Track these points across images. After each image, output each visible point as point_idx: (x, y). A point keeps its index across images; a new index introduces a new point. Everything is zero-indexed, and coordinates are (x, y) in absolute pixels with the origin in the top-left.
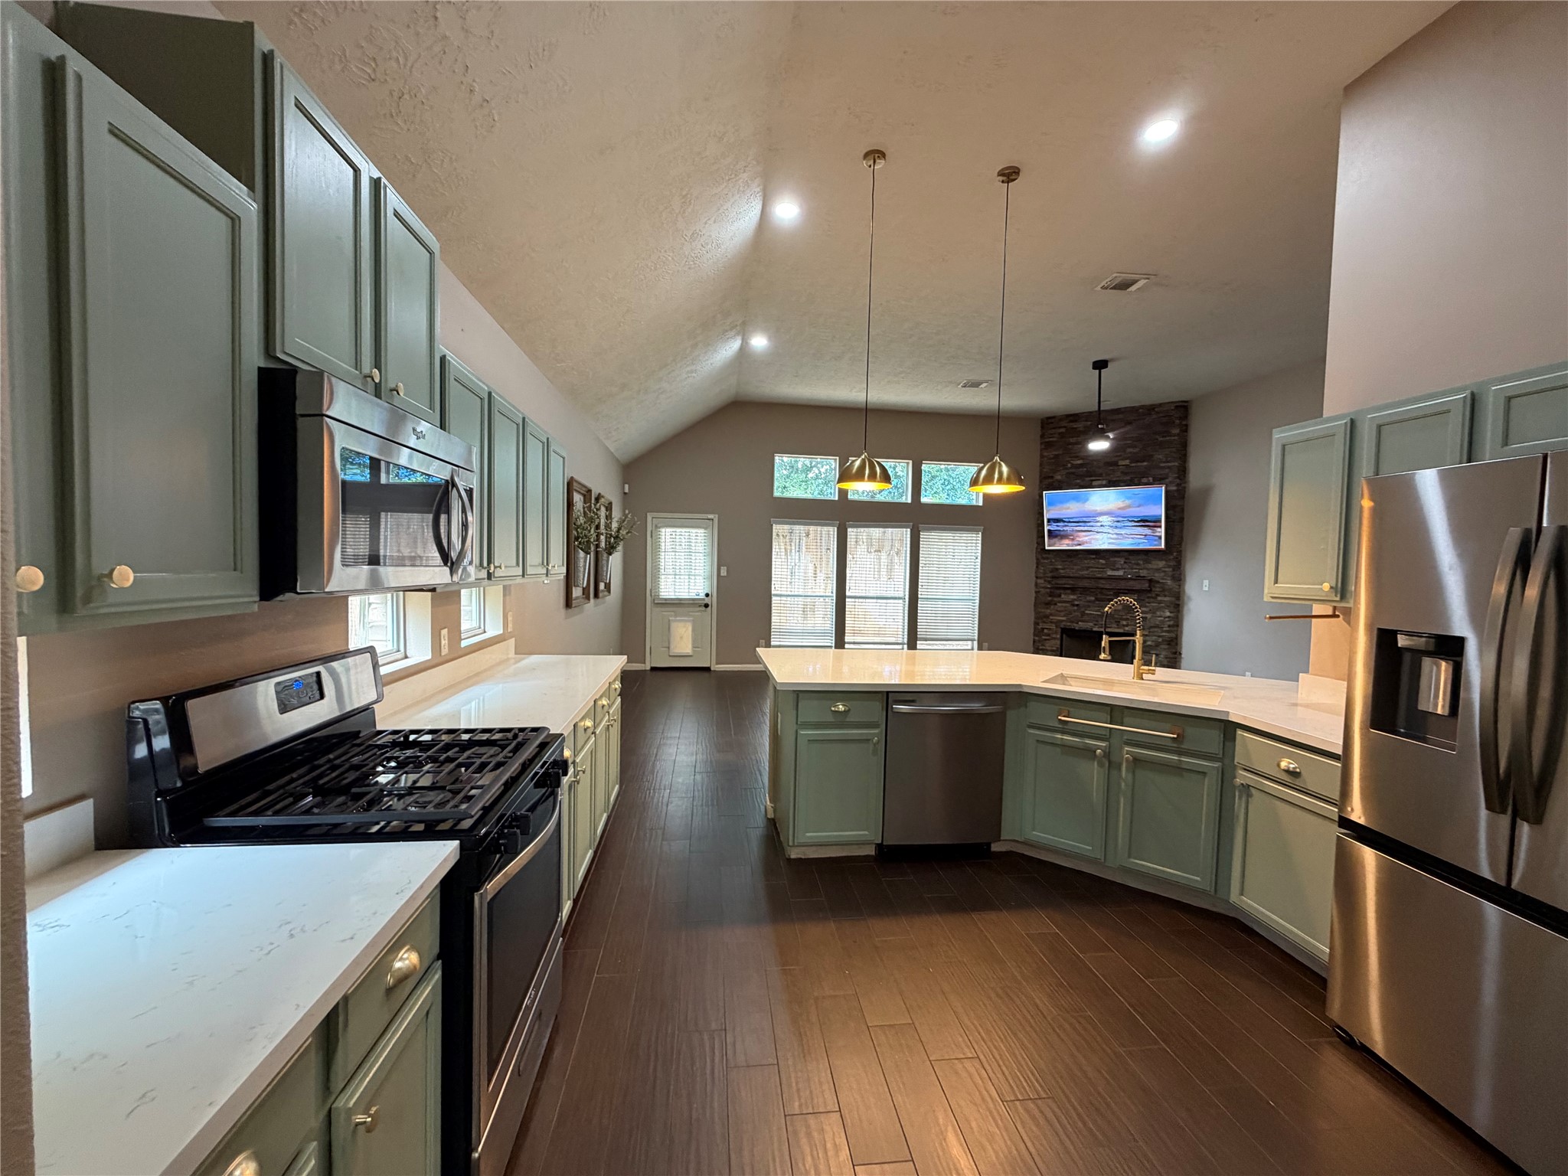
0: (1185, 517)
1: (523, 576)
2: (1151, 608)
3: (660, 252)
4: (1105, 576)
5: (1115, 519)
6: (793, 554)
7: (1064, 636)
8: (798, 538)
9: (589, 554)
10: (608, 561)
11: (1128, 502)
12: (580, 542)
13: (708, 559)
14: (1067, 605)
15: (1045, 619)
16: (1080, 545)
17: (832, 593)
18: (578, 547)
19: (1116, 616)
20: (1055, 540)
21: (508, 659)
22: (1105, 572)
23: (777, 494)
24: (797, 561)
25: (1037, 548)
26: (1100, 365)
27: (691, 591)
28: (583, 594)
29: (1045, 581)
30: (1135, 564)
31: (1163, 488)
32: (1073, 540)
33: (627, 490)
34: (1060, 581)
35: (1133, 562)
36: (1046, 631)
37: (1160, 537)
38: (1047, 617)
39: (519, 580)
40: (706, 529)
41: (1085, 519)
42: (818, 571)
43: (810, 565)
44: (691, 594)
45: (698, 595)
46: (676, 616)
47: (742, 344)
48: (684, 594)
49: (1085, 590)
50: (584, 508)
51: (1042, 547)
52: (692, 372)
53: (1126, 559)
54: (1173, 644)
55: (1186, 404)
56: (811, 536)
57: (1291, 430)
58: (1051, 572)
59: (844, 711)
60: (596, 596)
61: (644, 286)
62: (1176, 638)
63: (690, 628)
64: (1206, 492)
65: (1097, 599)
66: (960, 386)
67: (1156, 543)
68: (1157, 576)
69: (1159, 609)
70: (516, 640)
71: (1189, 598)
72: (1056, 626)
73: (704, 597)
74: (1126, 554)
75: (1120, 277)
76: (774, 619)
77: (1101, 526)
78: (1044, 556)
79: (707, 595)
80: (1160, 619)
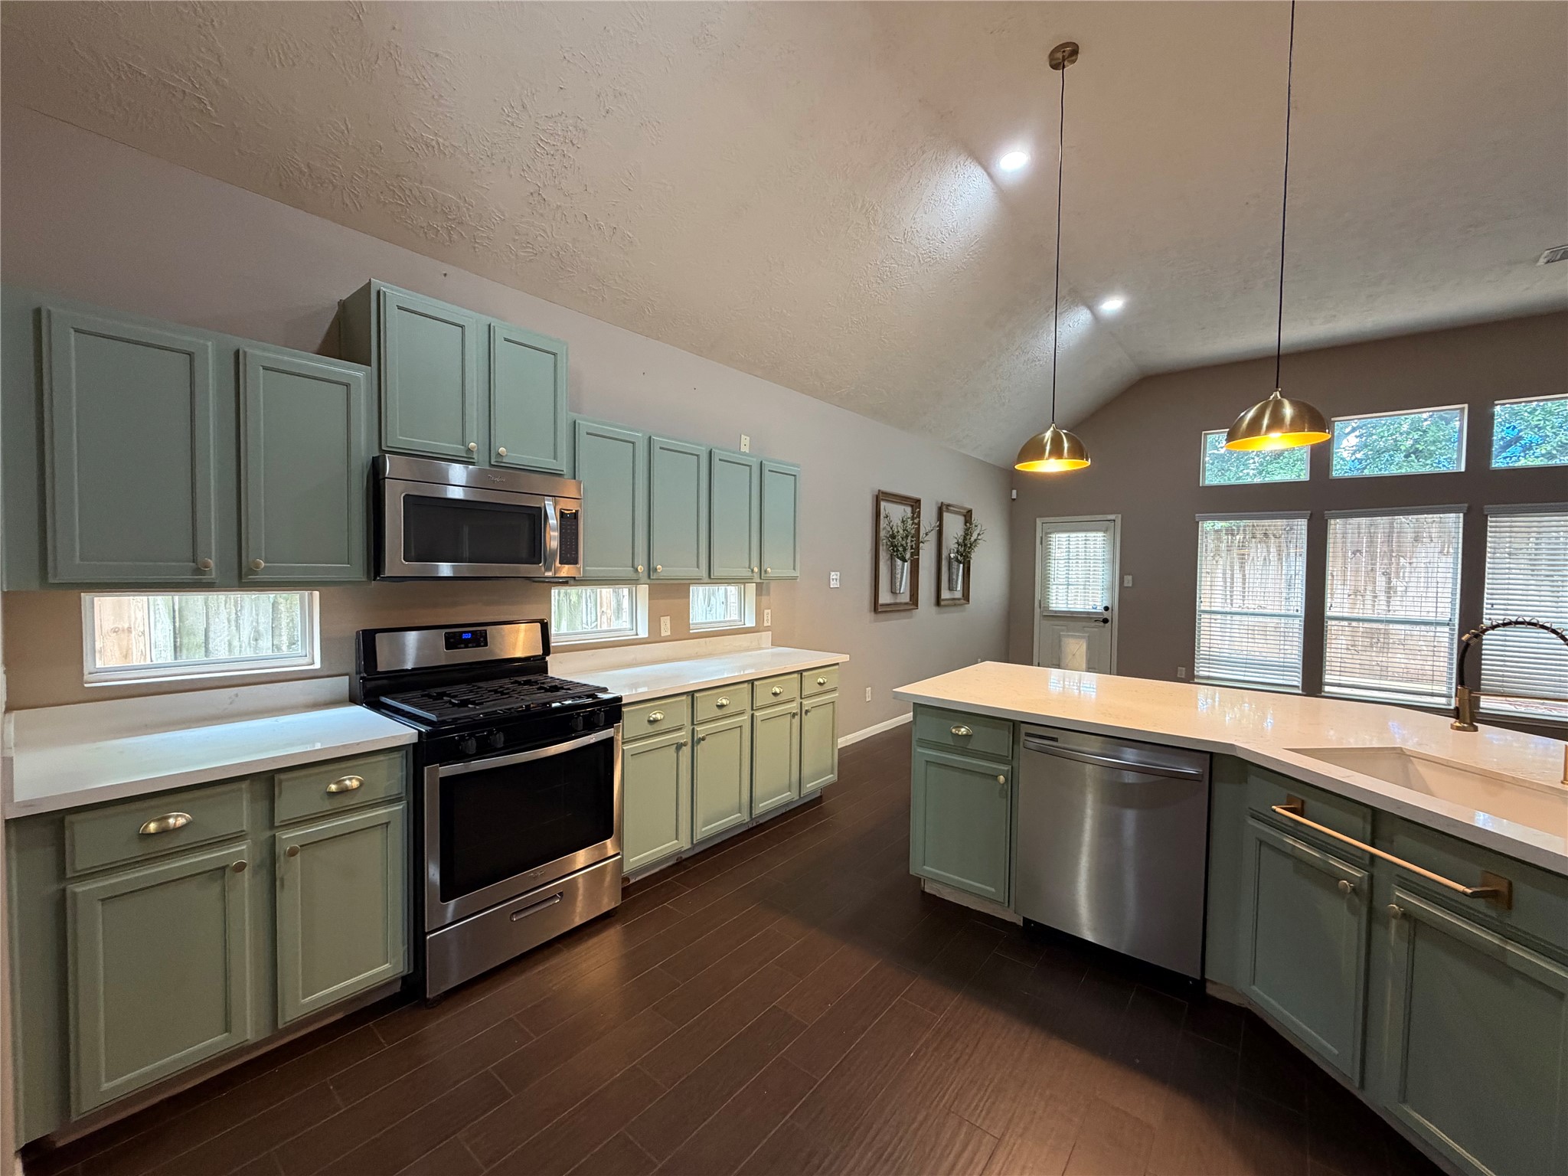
10: (958, 569)
13: (1107, 567)
18: (894, 555)
21: (759, 648)
23: (1202, 482)
27: (1086, 603)
28: (911, 601)
33: (1014, 496)
40: (1105, 531)
44: (1086, 607)
45: (1096, 609)
46: (1068, 631)
48: (1079, 606)
59: (966, 736)
60: (938, 603)
63: (1085, 644)
66: (1542, 261)
70: (775, 635)
73: (1103, 611)
76: (1200, 642)
79: (1106, 609)
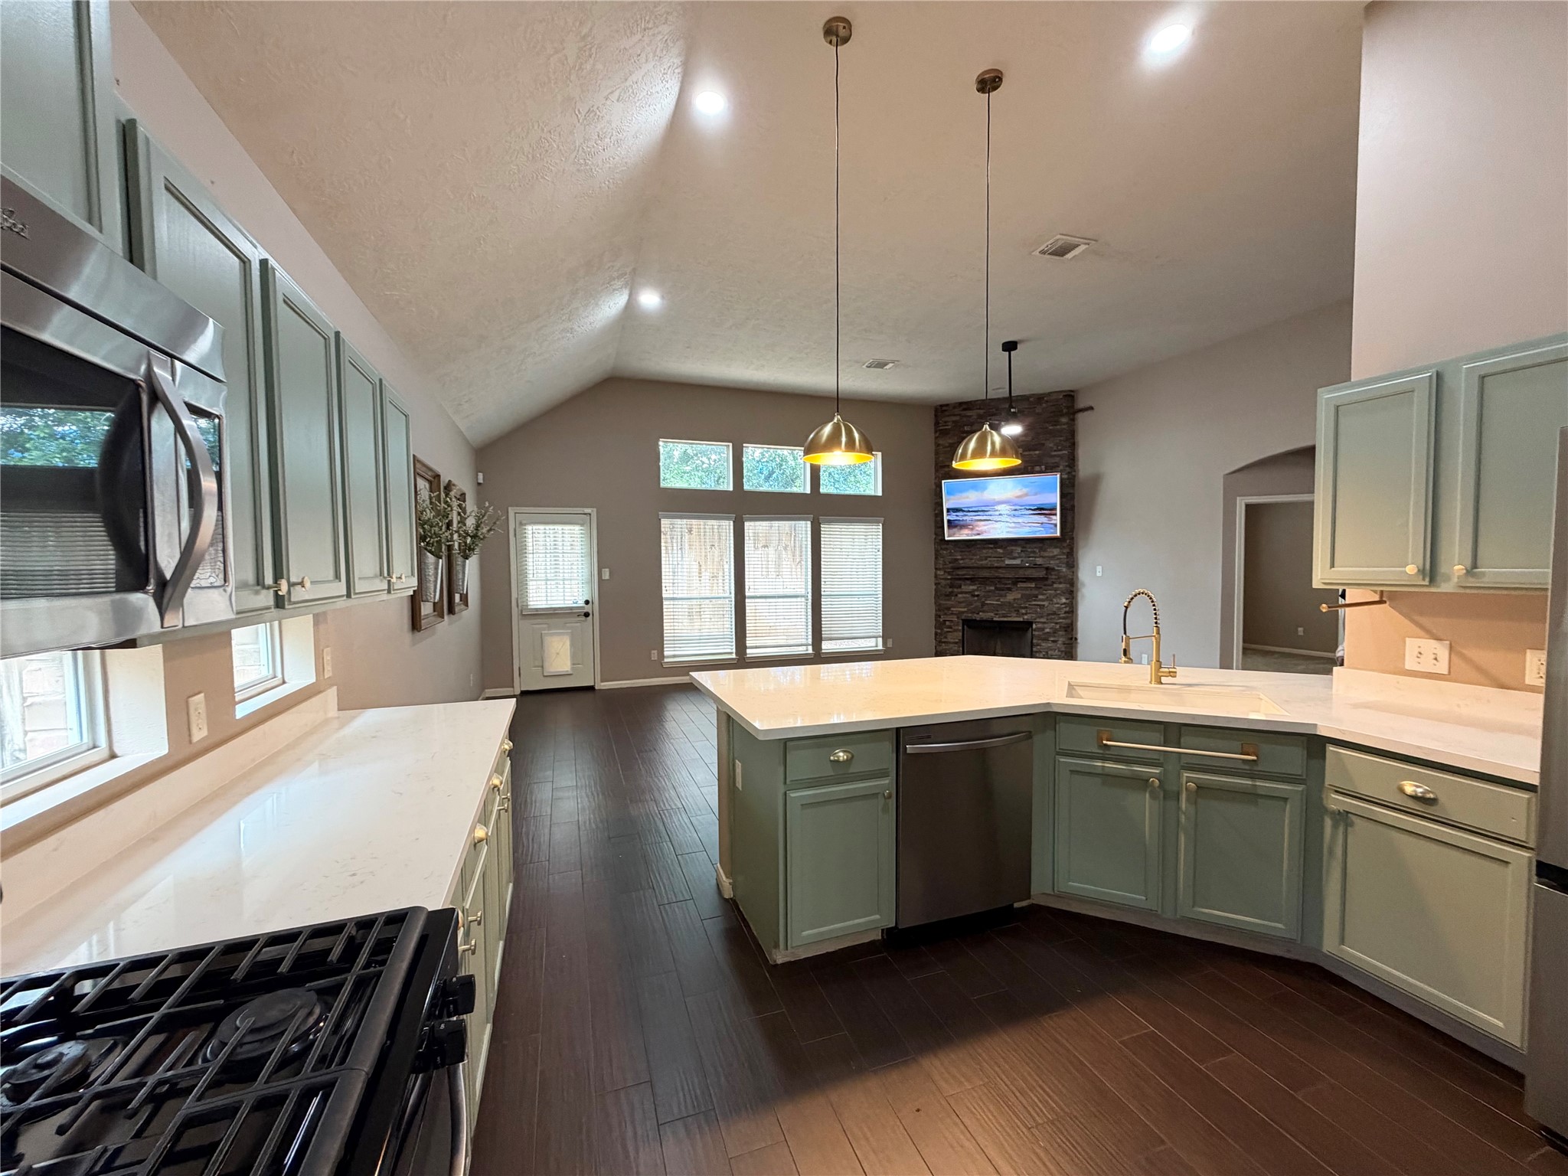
0: (1076, 504)
1: (349, 595)
2: (1048, 595)
3: (543, 130)
4: (1004, 565)
5: (1014, 508)
6: (675, 552)
7: (965, 627)
8: (679, 534)
9: (441, 558)
10: (464, 566)
11: (1025, 490)
12: (428, 543)
13: (586, 561)
14: (967, 595)
15: (946, 611)
16: (979, 534)
17: (730, 593)
18: (426, 549)
19: (1015, 605)
20: (955, 530)
21: (326, 722)
22: (1004, 561)
23: (663, 484)
24: (680, 559)
25: (935, 539)
26: (1010, 347)
27: (566, 598)
28: (434, 611)
29: (945, 572)
30: (1031, 552)
31: (1058, 476)
32: (972, 529)
33: (481, 481)
34: (960, 572)
35: (1029, 550)
36: (947, 623)
37: (1056, 525)
38: (948, 609)
39: (343, 603)
40: (582, 525)
41: (984, 508)
42: (703, 570)
43: (694, 563)
44: (566, 602)
45: (576, 603)
46: (549, 628)
47: (629, 300)
48: (558, 602)
49: (985, 581)
50: (431, 498)
51: (940, 538)
52: (565, 330)
53: (1023, 547)
54: (1069, 630)
55: (1072, 394)
56: (694, 531)
57: (1339, 390)
58: (950, 563)
59: (847, 760)
60: (451, 611)
61: (516, 184)
62: (1072, 624)
63: (568, 643)
64: (1096, 480)
65: (996, 589)
66: (864, 367)
67: (1052, 531)
68: (1053, 563)
69: (1056, 596)
70: (338, 690)
71: (1083, 585)
72: (958, 618)
73: (584, 605)
74: (1023, 542)
75: (1063, 239)
76: (666, 626)
77: (1000, 515)
78: (943, 547)
79: (587, 602)
80: (1057, 606)
